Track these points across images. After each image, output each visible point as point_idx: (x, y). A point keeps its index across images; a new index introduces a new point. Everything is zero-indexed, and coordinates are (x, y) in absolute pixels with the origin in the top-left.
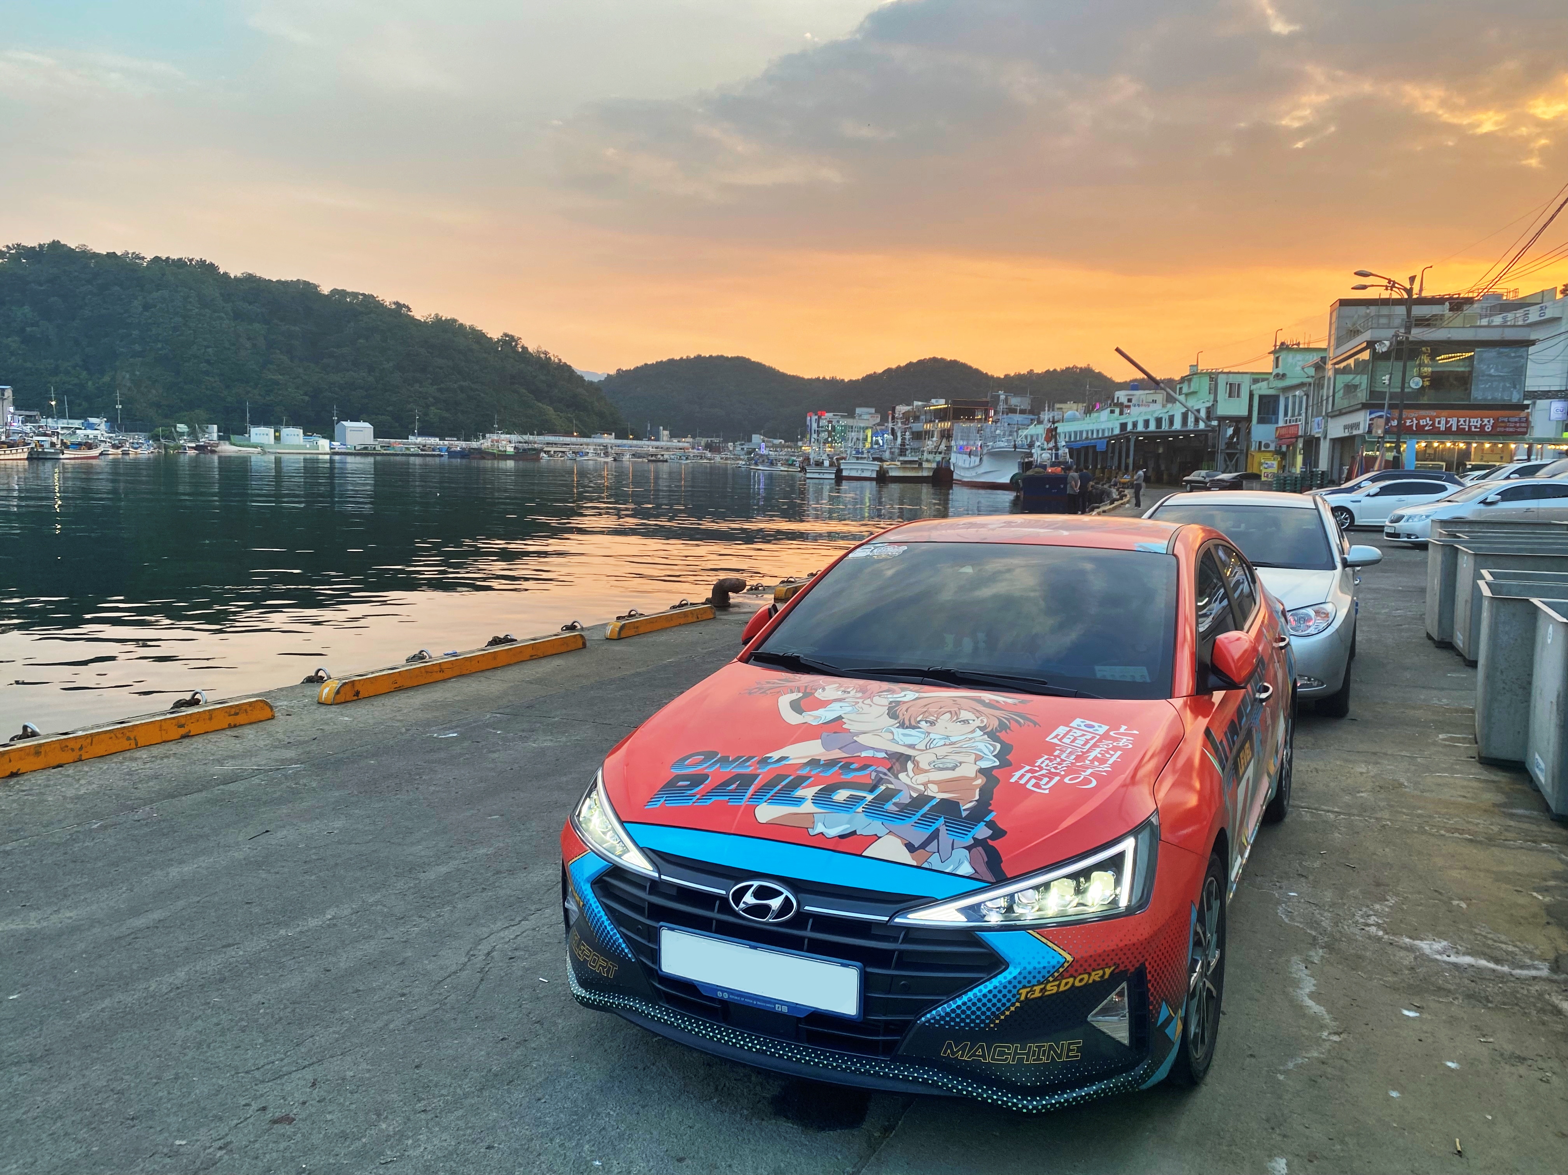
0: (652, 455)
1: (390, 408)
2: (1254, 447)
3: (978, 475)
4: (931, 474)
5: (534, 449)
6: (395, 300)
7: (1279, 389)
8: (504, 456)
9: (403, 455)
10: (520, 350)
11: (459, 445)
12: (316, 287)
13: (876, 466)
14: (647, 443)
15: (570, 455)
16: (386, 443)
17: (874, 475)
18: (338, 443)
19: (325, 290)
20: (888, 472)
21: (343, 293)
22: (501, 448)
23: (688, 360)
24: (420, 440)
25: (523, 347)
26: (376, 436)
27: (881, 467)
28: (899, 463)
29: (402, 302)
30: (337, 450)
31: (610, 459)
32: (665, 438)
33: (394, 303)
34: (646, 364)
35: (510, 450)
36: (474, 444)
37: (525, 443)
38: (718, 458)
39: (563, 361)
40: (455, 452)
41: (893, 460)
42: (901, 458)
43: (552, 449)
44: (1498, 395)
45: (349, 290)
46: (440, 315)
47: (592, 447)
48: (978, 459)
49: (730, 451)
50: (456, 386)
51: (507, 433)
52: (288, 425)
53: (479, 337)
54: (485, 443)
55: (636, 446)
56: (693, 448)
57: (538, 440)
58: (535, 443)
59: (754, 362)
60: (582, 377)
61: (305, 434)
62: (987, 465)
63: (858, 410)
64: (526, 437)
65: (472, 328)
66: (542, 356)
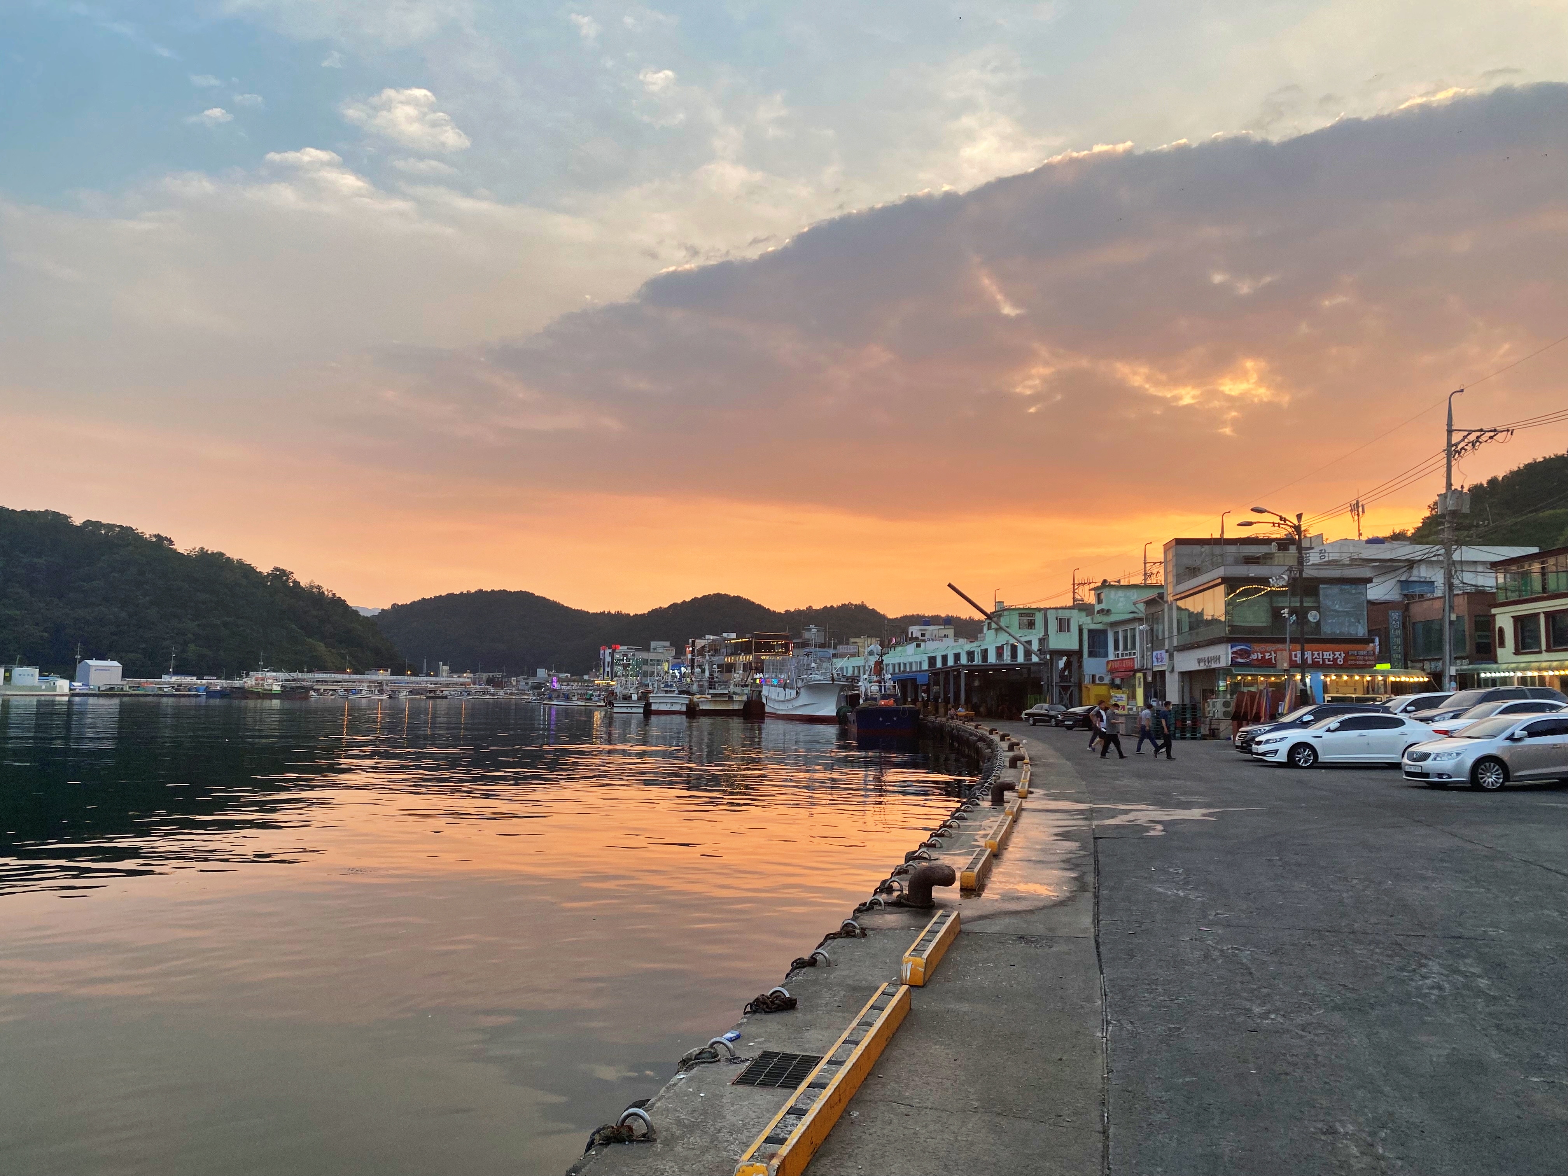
0: (431, 692)
1: (143, 646)
2: (1087, 680)
3: (796, 708)
4: (742, 707)
5: (303, 688)
6: (157, 533)
7: (1107, 624)
8: (269, 695)
9: (154, 695)
10: (291, 584)
11: (219, 684)
12: (66, 518)
13: (685, 699)
14: (425, 678)
15: (341, 693)
16: (135, 682)
17: (684, 709)
18: (80, 684)
19: (77, 521)
20: (698, 706)
21: (98, 525)
22: (266, 687)
23: (469, 594)
24: (174, 679)
25: (295, 582)
26: (124, 676)
27: (691, 701)
28: (709, 696)
29: (163, 535)
30: (77, 691)
31: (385, 697)
32: (444, 674)
33: (155, 536)
34: (423, 599)
35: (276, 688)
36: (237, 683)
37: (293, 681)
38: (501, 693)
39: (337, 596)
40: (214, 691)
41: (701, 692)
42: (711, 692)
43: (322, 688)
44: (1345, 630)
45: (104, 522)
46: (206, 548)
47: (366, 684)
48: (794, 692)
49: (514, 686)
50: (219, 622)
51: (274, 671)
52: (22, 664)
53: (247, 571)
54: (249, 682)
55: (413, 682)
56: (474, 684)
57: (307, 678)
58: (304, 680)
59: (538, 597)
60: (357, 612)
61: (41, 674)
62: (804, 699)
63: (653, 644)
64: (294, 675)
65: (240, 562)
66: (315, 590)
